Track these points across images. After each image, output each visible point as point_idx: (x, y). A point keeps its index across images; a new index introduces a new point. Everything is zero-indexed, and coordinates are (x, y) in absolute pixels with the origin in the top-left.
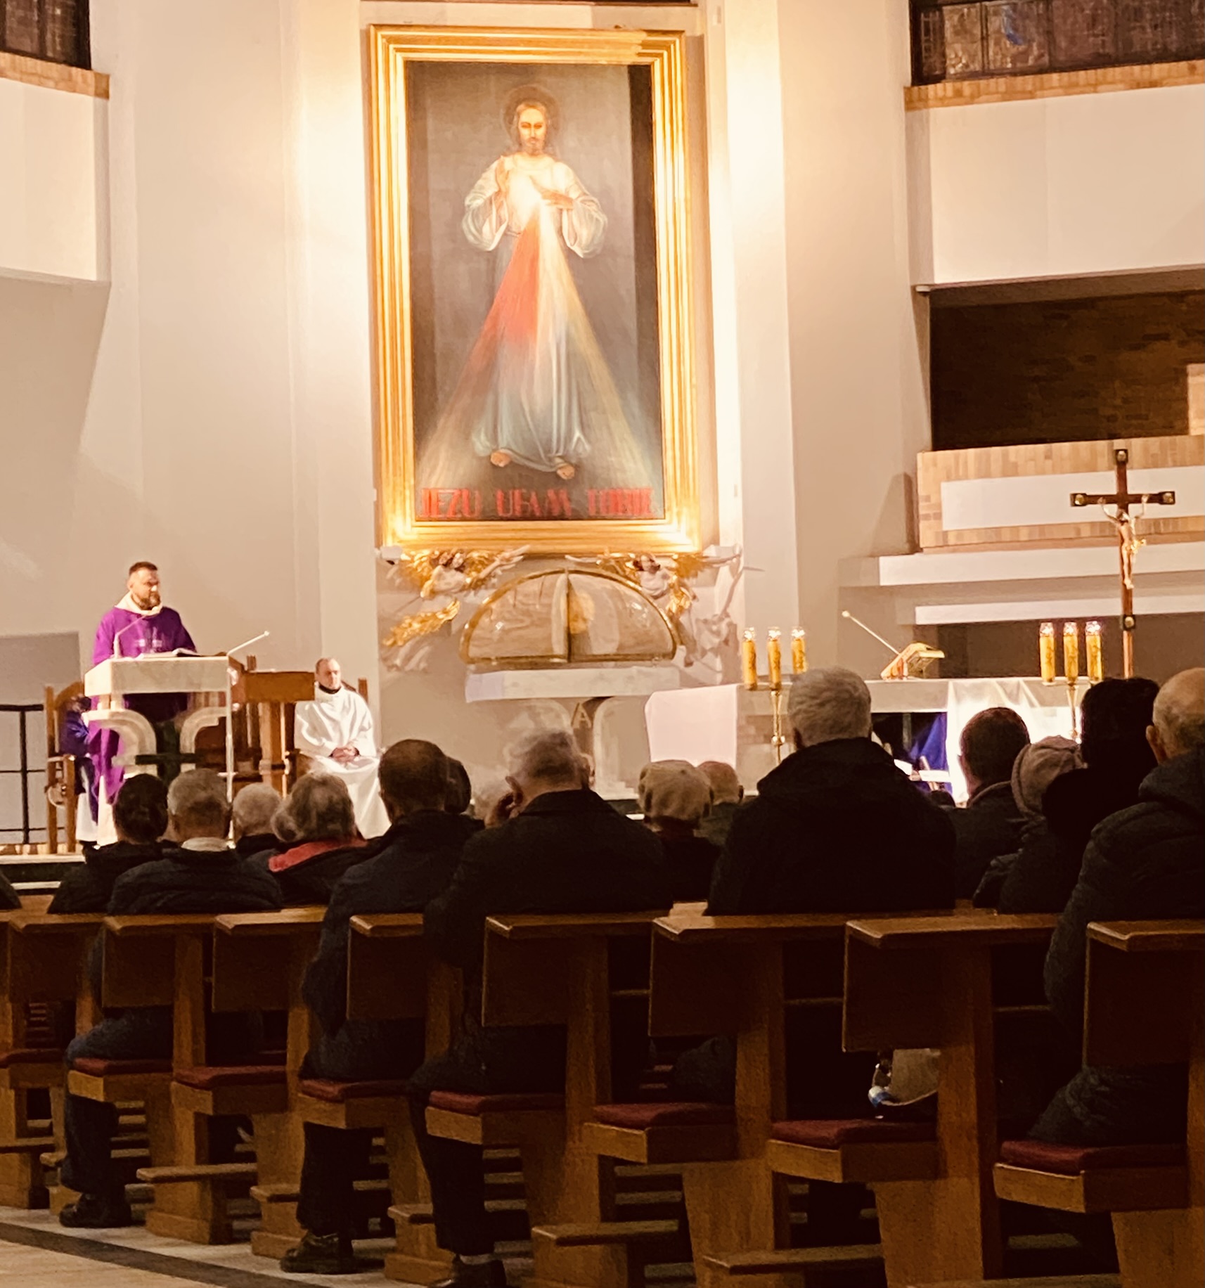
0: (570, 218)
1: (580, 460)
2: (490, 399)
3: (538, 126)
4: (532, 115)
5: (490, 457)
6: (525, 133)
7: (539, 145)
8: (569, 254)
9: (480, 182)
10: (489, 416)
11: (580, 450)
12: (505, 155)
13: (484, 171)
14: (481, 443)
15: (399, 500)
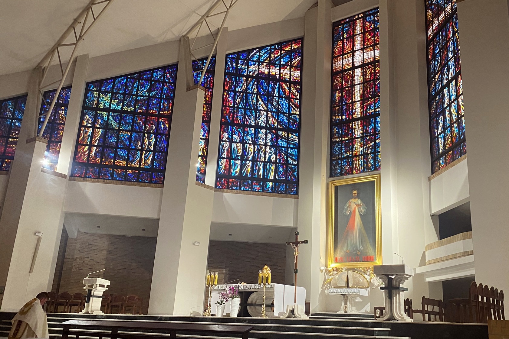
0: (361, 209)
1: (361, 251)
2: (347, 241)
3: (356, 194)
4: (355, 192)
5: (346, 251)
6: (354, 195)
7: (356, 197)
8: (360, 215)
9: (346, 204)
10: (346, 245)
11: (362, 249)
12: (350, 199)
13: (347, 202)
14: (345, 249)
15: (331, 259)
